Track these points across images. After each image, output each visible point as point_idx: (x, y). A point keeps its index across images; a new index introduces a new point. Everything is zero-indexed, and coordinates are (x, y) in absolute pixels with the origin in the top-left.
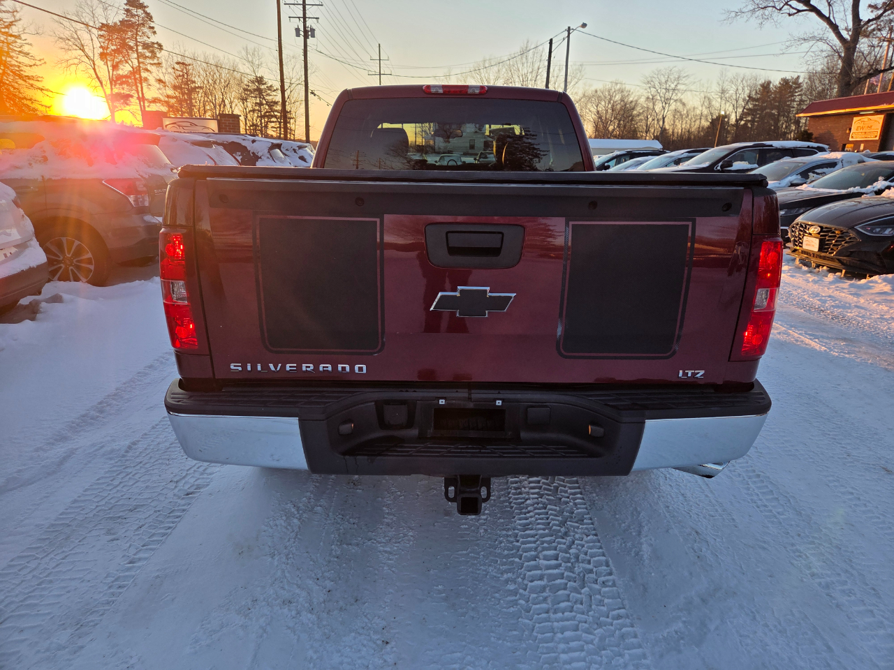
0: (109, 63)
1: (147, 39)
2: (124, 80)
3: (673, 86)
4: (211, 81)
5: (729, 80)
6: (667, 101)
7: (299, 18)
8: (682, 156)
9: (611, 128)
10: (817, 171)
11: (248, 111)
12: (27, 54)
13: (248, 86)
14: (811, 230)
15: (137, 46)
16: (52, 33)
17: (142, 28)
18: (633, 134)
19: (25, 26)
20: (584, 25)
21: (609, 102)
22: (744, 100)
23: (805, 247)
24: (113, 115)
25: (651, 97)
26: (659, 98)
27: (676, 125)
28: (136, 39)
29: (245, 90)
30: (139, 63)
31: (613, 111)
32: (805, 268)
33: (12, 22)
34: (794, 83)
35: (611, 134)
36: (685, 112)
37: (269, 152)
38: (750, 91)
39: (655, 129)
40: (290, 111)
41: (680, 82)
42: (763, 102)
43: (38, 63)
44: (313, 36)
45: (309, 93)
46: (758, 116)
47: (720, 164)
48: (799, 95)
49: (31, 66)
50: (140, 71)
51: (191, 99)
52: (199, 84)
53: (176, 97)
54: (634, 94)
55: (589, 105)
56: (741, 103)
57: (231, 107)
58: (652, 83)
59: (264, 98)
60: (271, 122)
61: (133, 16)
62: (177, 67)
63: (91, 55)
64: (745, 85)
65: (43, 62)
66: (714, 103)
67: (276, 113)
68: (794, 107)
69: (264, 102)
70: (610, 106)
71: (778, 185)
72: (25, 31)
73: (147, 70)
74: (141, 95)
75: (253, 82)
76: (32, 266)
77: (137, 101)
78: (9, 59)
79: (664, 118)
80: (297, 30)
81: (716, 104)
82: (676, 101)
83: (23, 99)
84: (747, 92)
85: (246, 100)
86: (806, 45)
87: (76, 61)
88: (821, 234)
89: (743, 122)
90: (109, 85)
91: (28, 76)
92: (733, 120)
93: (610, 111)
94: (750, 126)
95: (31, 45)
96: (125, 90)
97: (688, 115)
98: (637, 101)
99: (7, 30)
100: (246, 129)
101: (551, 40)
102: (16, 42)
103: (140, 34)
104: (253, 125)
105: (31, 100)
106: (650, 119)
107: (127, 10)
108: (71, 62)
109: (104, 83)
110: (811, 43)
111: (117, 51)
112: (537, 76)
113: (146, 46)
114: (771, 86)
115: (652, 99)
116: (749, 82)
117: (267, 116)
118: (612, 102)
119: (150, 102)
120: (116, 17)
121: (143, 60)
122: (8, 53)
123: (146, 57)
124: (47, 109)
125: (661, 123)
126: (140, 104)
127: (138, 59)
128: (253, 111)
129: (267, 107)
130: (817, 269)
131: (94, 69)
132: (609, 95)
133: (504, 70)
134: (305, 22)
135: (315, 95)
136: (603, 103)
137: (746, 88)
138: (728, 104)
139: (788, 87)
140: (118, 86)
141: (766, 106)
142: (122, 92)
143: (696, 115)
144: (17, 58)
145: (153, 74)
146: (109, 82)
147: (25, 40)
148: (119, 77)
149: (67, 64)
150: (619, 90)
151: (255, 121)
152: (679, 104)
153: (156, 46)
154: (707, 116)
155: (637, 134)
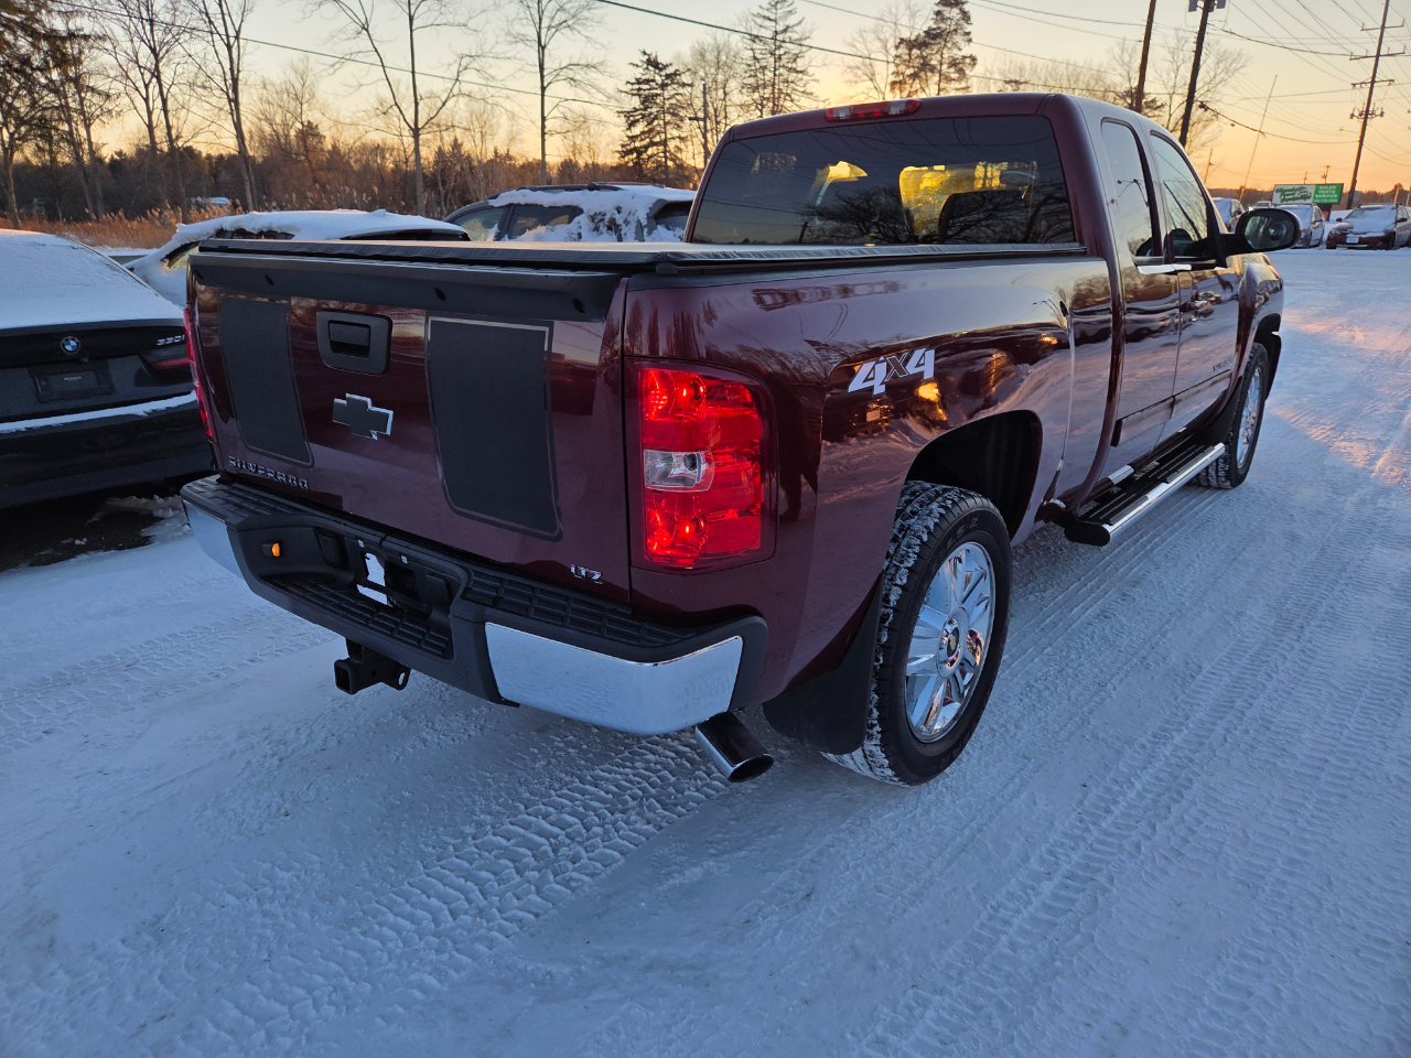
1: (957, 52)
15: (941, 64)
17: (954, 37)
28: (942, 54)
44: (1221, 5)
61: (944, 20)
103: (949, 45)
107: (938, 13)
111: (914, 76)
120: (922, 24)
123: (951, 80)
147: (812, 75)
153: (968, 61)
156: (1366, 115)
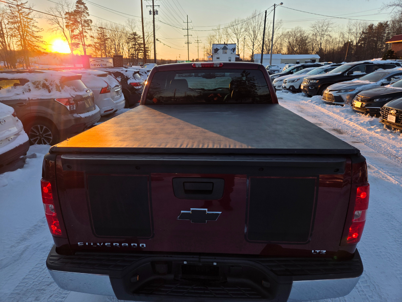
0: (70, 30)
1: (86, 18)
2: (76, 37)
3: (325, 28)
4: (114, 35)
5: (353, 24)
6: (322, 35)
7: (151, 6)
8: (328, 68)
9: (295, 49)
10: (396, 77)
11: (130, 48)
12: (36, 27)
13: (130, 37)
14: (392, 112)
15: (81, 21)
16: (46, 17)
17: (84, 13)
18: (306, 52)
19: (34, 15)
20: (282, 4)
21: (295, 37)
22: (360, 33)
23: (388, 120)
24: (72, 52)
25: (315, 34)
26: (318, 34)
27: (327, 47)
28: (81, 18)
29: (128, 38)
30: (82, 29)
31: (296, 41)
32: (388, 130)
33: (29, 13)
34: (385, 24)
35: (295, 52)
36: (331, 40)
37: (133, 76)
38: (363, 30)
39: (317, 49)
40: (148, 47)
41: (329, 26)
42: (369, 35)
43: (40, 30)
44: (157, 14)
45: (156, 40)
46: (367, 41)
47: (347, 73)
48: (387, 30)
49: (37, 32)
50: (83, 32)
51: (105, 43)
52: (109, 37)
53: (98, 43)
54: (306, 33)
55: (285, 39)
56: (359, 35)
57: (122, 46)
58: (315, 27)
59: (137, 42)
60: (140, 52)
61: (79, 8)
62: (99, 29)
63: (62, 26)
64: (361, 27)
65: (42, 30)
66: (345, 36)
67: (142, 48)
68: (385, 36)
69: (137, 44)
70: (295, 39)
71: (375, 84)
72: (35, 17)
73: (86, 32)
74: (83, 43)
75: (131, 34)
76: (21, 144)
77: (82, 46)
78: (28, 29)
79: (321, 44)
80: (150, 12)
81: (346, 36)
82: (327, 35)
83: (34, 46)
84: (361, 30)
85: (129, 43)
86: (391, 8)
87: (56, 29)
88: (397, 114)
89: (359, 44)
90: (70, 39)
91: (36, 36)
92: (355, 43)
93: (295, 41)
94: (363, 46)
95: (37, 22)
96: (77, 41)
97: (333, 42)
98: (308, 36)
99: (27, 16)
100: (129, 56)
101: (266, 11)
102: (31, 21)
103: (82, 16)
104: (132, 54)
105: (38, 46)
106: (314, 44)
107: (77, 6)
108: (54, 29)
109: (68, 38)
110: (394, 7)
111: (73, 24)
112: (260, 27)
113: (85, 21)
114: (374, 26)
115: (315, 35)
116: (362, 25)
117: (138, 50)
118: (296, 37)
119: (88, 46)
120: (72, 8)
121: (84, 28)
122: (28, 26)
123: (85, 26)
124: (45, 50)
125: (320, 46)
126: (83, 47)
127: (82, 27)
128: (132, 48)
129: (138, 46)
130: (395, 131)
131: (64, 32)
132: (295, 33)
133: (245, 24)
134: (153, 8)
135: (158, 41)
136: (292, 38)
137: (361, 28)
138: (352, 36)
139: (382, 26)
140: (74, 39)
141: (371, 36)
142: (76, 42)
143: (337, 42)
144: (32, 28)
145: (88, 34)
146: (70, 38)
147: (35, 20)
148: (74, 36)
149: (52, 30)
150: (299, 31)
151: (133, 52)
152: (328, 37)
153: (89, 21)
154: (342, 42)
155: (308, 52)
156: (188, 43)
